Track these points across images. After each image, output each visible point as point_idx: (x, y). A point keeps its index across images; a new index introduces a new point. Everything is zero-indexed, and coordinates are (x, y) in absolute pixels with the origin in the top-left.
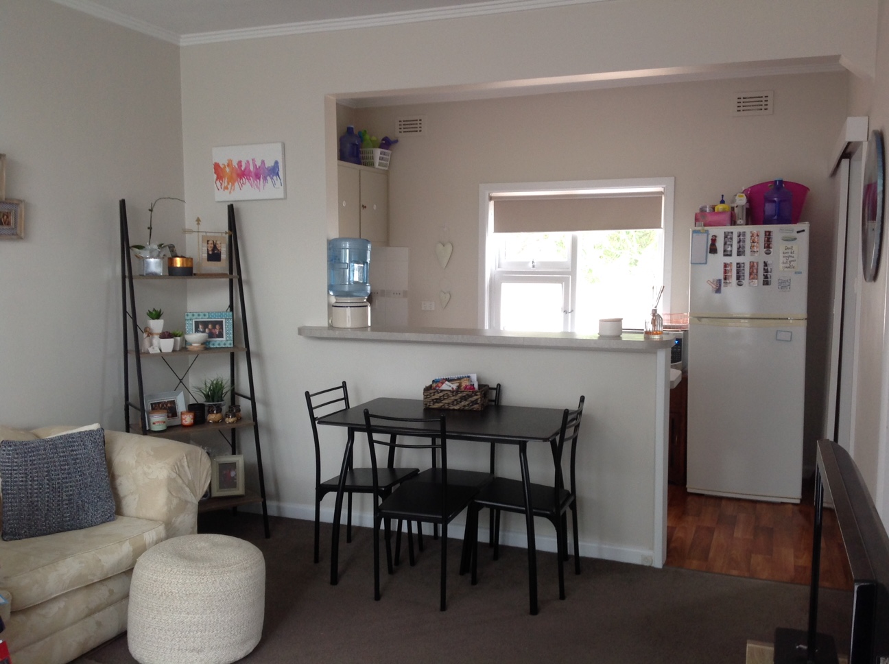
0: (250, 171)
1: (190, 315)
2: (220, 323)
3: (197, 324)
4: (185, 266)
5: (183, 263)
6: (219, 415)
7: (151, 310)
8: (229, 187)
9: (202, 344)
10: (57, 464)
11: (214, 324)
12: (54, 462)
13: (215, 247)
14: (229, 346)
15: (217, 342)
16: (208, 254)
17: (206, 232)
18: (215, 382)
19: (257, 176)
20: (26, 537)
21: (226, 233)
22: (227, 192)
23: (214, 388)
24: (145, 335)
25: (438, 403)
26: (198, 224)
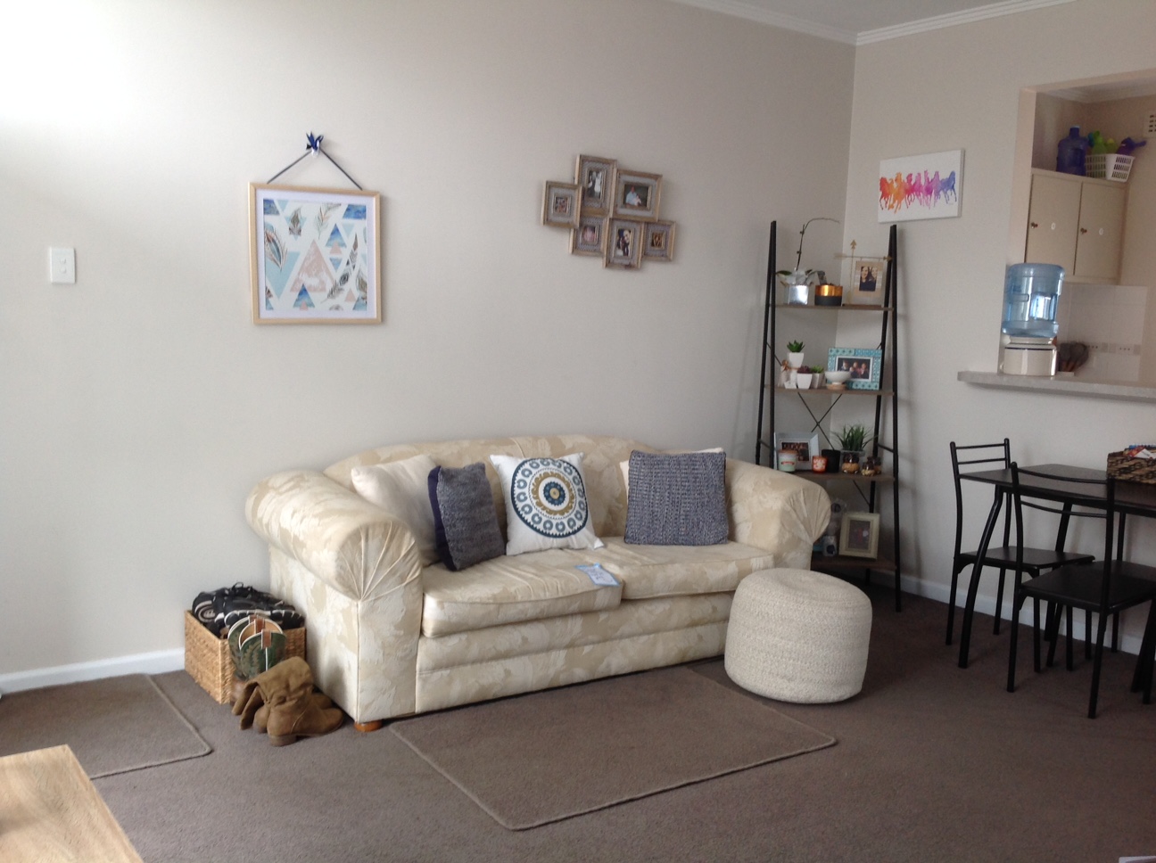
0: (920, 186)
1: (834, 350)
2: (867, 362)
3: (841, 361)
4: (833, 294)
5: (830, 291)
6: (854, 466)
7: (793, 343)
8: (895, 205)
9: (843, 383)
10: (678, 479)
11: (860, 362)
12: (676, 477)
13: (869, 274)
14: (874, 388)
15: (861, 383)
16: (861, 282)
17: (861, 258)
18: (855, 429)
19: (929, 191)
20: (645, 543)
21: (884, 258)
22: (892, 210)
23: (853, 436)
24: (783, 368)
25: (1126, 473)
26: (853, 248)
